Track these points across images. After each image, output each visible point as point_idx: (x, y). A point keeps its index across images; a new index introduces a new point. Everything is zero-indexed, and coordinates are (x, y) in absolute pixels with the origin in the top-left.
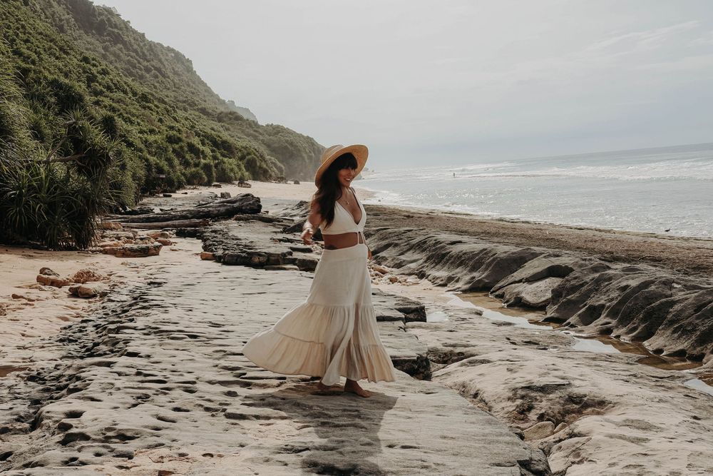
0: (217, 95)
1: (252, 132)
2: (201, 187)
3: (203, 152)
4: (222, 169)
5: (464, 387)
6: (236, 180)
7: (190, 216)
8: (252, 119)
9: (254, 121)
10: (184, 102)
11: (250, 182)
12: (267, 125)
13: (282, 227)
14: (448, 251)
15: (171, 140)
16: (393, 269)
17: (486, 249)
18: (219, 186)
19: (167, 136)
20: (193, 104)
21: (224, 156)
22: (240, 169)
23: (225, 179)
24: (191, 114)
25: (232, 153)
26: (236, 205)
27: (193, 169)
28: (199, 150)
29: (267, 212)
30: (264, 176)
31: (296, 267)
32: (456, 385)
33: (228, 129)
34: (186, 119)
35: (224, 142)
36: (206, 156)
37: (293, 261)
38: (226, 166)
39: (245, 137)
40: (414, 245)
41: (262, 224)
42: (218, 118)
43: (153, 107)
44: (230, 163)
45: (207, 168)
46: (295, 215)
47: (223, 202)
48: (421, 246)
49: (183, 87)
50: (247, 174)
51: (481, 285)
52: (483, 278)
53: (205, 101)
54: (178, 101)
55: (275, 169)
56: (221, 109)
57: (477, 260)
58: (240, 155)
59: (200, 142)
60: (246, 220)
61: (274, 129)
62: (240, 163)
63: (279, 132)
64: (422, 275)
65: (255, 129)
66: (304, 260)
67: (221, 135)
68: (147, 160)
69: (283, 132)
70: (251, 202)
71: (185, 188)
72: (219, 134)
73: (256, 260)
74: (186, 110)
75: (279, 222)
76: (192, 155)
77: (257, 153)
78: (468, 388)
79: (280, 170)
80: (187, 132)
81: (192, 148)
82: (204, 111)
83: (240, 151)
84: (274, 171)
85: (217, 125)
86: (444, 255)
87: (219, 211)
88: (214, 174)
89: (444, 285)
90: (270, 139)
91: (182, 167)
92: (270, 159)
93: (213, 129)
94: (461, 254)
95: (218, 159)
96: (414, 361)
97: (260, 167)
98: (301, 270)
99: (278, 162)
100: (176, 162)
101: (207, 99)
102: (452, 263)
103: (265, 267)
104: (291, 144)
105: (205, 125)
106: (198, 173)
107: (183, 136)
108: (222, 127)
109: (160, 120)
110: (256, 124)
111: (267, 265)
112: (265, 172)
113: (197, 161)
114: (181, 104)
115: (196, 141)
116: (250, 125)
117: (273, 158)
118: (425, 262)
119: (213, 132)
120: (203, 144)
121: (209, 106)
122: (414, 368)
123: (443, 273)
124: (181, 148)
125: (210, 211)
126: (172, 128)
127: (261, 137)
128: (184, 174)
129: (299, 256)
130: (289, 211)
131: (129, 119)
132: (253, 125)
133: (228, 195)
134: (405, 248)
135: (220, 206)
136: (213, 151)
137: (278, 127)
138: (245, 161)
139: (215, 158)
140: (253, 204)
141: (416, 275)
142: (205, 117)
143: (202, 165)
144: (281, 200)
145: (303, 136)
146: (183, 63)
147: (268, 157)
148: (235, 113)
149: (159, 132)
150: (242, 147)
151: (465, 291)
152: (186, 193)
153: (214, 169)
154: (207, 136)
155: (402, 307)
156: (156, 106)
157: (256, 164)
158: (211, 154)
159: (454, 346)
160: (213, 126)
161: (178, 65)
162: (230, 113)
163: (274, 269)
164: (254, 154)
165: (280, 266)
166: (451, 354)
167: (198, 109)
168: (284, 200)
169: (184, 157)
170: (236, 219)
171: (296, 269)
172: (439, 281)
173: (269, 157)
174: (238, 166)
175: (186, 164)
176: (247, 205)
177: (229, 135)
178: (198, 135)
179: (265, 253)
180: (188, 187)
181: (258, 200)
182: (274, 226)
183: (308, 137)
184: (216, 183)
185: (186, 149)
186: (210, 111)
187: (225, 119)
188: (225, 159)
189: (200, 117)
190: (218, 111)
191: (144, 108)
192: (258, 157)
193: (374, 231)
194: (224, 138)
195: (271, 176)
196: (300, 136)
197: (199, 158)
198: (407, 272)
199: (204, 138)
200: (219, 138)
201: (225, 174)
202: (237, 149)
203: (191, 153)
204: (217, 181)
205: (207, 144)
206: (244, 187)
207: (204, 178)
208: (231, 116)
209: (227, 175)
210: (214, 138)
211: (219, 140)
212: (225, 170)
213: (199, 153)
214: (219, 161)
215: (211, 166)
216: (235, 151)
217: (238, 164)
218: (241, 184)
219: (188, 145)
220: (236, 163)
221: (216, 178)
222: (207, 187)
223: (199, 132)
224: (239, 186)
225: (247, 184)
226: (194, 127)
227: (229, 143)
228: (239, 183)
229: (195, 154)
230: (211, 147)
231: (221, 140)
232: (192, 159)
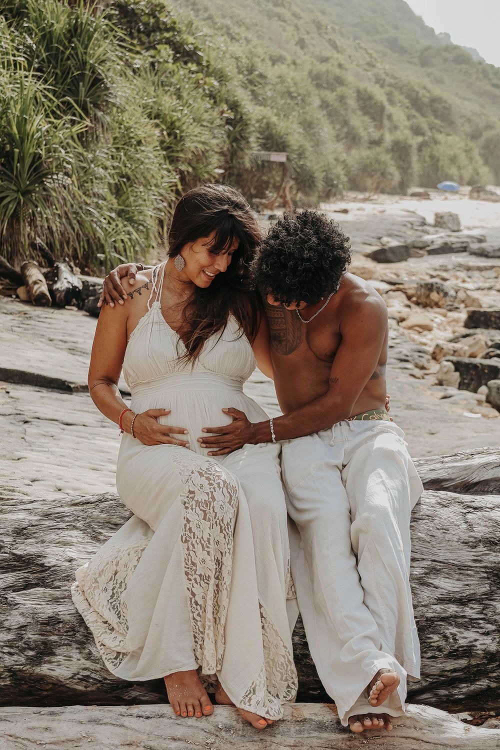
0: (420, 18)
1: (488, 88)
2: (384, 197)
3: (390, 117)
4: (432, 157)
6: (463, 183)
10: (357, 25)
15: (317, 80)
18: (425, 196)
19: (310, 72)
20: (372, 31)
21: (435, 128)
22: (471, 159)
25: (451, 124)
27: (367, 153)
28: (383, 110)
35: (434, 100)
36: (396, 127)
38: (442, 151)
39: (474, 97)
42: (420, 57)
43: (288, 16)
44: (451, 144)
45: (400, 151)
50: (484, 170)
53: (396, 27)
58: (467, 128)
59: (385, 96)
62: (472, 144)
67: (428, 88)
68: (234, 106)
76: (367, 119)
80: (357, 72)
81: (367, 103)
82: (393, 44)
83: (469, 121)
88: (415, 168)
91: (340, 147)
95: (424, 135)
100: (326, 130)
101: (400, 24)
106: (378, 161)
107: (350, 78)
108: (428, 75)
109: (301, 44)
113: (376, 135)
120: (391, 102)
124: (342, 99)
126: (325, 60)
128: (343, 164)
131: (228, 28)
133: (455, 218)
136: (411, 117)
138: (482, 141)
139: (417, 131)
142: (395, 55)
143: (387, 143)
148: (455, 48)
149: (294, 63)
150: (474, 113)
152: (345, 211)
153: (414, 158)
154: (399, 87)
156: (294, 14)
158: (407, 123)
167: (382, 41)
169: (346, 123)
174: (468, 151)
175: (352, 139)
180: (352, 195)
184: (421, 190)
185: (352, 103)
186: (406, 45)
187: (434, 61)
188: (440, 137)
190: (421, 47)
191: (270, 16)
194: (437, 94)
197: (380, 126)
199: (393, 90)
200: (424, 91)
201: (437, 169)
202: (462, 116)
203: (365, 114)
204: (421, 185)
205: (400, 102)
206: (484, 200)
207: (391, 174)
208: (447, 55)
209: (443, 171)
210: (414, 91)
211: (424, 96)
212: (438, 160)
213: (381, 116)
214: (426, 138)
215: (410, 146)
216: (459, 121)
217: (467, 148)
218: (478, 192)
219: (358, 96)
220: (462, 145)
221: (420, 176)
222: (397, 198)
223: (384, 76)
224: (471, 198)
225: (492, 194)
226: (374, 66)
227: (446, 102)
228: (471, 192)
229: (373, 118)
230: (406, 110)
231: (428, 95)
232: (365, 129)
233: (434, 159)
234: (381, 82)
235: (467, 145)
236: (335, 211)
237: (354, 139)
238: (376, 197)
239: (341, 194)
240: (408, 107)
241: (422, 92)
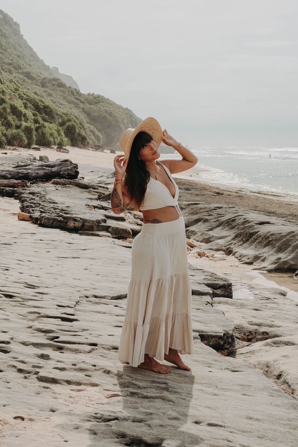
0: (42, 61)
1: (73, 99)
2: (21, 149)
3: (25, 115)
4: (42, 133)
5: (268, 367)
6: (55, 144)
7: (9, 176)
8: (73, 87)
9: (76, 90)
10: (10, 64)
11: (68, 148)
12: (89, 95)
13: (97, 194)
14: (256, 230)
16: (202, 244)
17: (293, 232)
18: (38, 149)
20: (18, 68)
21: (44, 120)
22: (59, 135)
23: (44, 143)
24: (15, 77)
25: (53, 118)
26: (54, 169)
27: (14, 131)
28: (21, 112)
29: (83, 178)
30: (82, 143)
31: (109, 234)
32: (259, 364)
33: (50, 95)
34: (11, 81)
35: (46, 107)
36: (28, 119)
37: (107, 229)
38: (47, 131)
39: (67, 104)
40: (223, 222)
41: (78, 190)
42: (41, 83)
44: (51, 128)
45: (28, 130)
46: (110, 184)
47: (42, 166)
48: (230, 224)
49: (9, 50)
50: (65, 139)
51: (286, 267)
52: (289, 260)
53: (30, 66)
54: (4, 63)
55: (93, 137)
56: (45, 75)
57: (284, 241)
58: (60, 120)
59: (23, 105)
60: (64, 184)
61: (95, 98)
62: (60, 128)
63: (99, 102)
64: (229, 252)
65: (77, 97)
66: (117, 228)
67: (44, 100)
69: (103, 102)
70: (69, 168)
71: (5, 149)
72: (42, 99)
73: (71, 224)
74: (10, 72)
75: (94, 189)
76: (15, 117)
77: (76, 121)
78: (272, 369)
79: (98, 138)
80: (10, 95)
81: (14, 110)
82: (28, 75)
83: (61, 117)
84: (91, 139)
85: (40, 90)
86: (252, 234)
87: (37, 173)
88: (34, 137)
89: (251, 263)
90: (91, 108)
91: (3, 128)
92: (89, 127)
93: (36, 93)
94: (268, 234)
95: (39, 123)
96: (220, 338)
97: (79, 135)
98: (113, 238)
99: (96, 131)
101: (32, 63)
102: (259, 243)
103: (79, 232)
104: (110, 114)
105: (28, 89)
106: (19, 135)
107: (7, 98)
108: (45, 92)
110: (78, 93)
111: (81, 230)
112: (84, 139)
113: (19, 123)
114: (6, 66)
115: (19, 104)
116: (72, 93)
117: (91, 126)
118: (233, 239)
119: (36, 96)
120: (26, 107)
121: (34, 70)
122: (219, 344)
123: (249, 251)
124: (4, 109)
125: (28, 173)
127: (82, 105)
128: (5, 135)
129: (111, 223)
130: (104, 179)
132: (75, 93)
133: (47, 158)
134: (215, 224)
135: (38, 169)
136: (34, 115)
137: (99, 97)
138: (65, 127)
139: (36, 121)
140: (71, 170)
141: (224, 251)
142: (29, 81)
143: (23, 127)
144: (96, 167)
145: (122, 108)
146: (10, 26)
147: (86, 125)
148: (58, 79)
150: (63, 114)
151: (270, 271)
152: (6, 153)
153: (34, 133)
154: (30, 100)
155: (210, 282)
157: (75, 132)
158: (33, 117)
159: (259, 325)
160: (36, 90)
161: (6, 28)
162: (54, 80)
163: (88, 235)
164: (74, 121)
165: (94, 232)
166: (255, 333)
167: (23, 73)
168: (100, 168)
169: (6, 118)
170: (53, 183)
171: (109, 236)
172: (245, 259)
173: (88, 125)
174: (58, 131)
176: (65, 171)
177: (52, 100)
178: (21, 98)
179: (81, 219)
180: (9, 147)
181: (76, 166)
182: (89, 192)
183: (127, 109)
184: (37, 147)
185: (8, 110)
186: (34, 76)
187: (48, 85)
188: (46, 124)
189: (24, 81)
190: (43, 77)
192: (77, 125)
193: (185, 205)
194: (47, 104)
195: (88, 143)
196: (119, 107)
197: (20, 120)
198: (215, 247)
199: (27, 101)
200: (41, 103)
201: (45, 138)
202: (58, 115)
203: (14, 115)
204: (37, 144)
205: (30, 107)
206: (62, 152)
207: (24, 140)
208: (54, 82)
209: (47, 139)
210: (37, 102)
211: (41, 105)
212: (45, 134)
213: (21, 116)
214: (40, 125)
215: (32, 129)
216: (56, 117)
217: (58, 130)
218: (60, 149)
219: (11, 107)
220: (56, 128)
221: (36, 141)
222: (27, 149)
223: (23, 95)
224: (57, 151)
225: (65, 150)
226: (18, 90)
227: (50, 108)
228: (57, 148)
229: (17, 117)
230: (33, 111)
231: (43, 104)
232: (14, 121)
233: (43, 134)
234: (22, 97)
235: (58, 129)
236: (2, 153)
237: (9, 125)
238: (18, 148)
239: (4, 147)
240: (33, 110)
241: (40, 103)
